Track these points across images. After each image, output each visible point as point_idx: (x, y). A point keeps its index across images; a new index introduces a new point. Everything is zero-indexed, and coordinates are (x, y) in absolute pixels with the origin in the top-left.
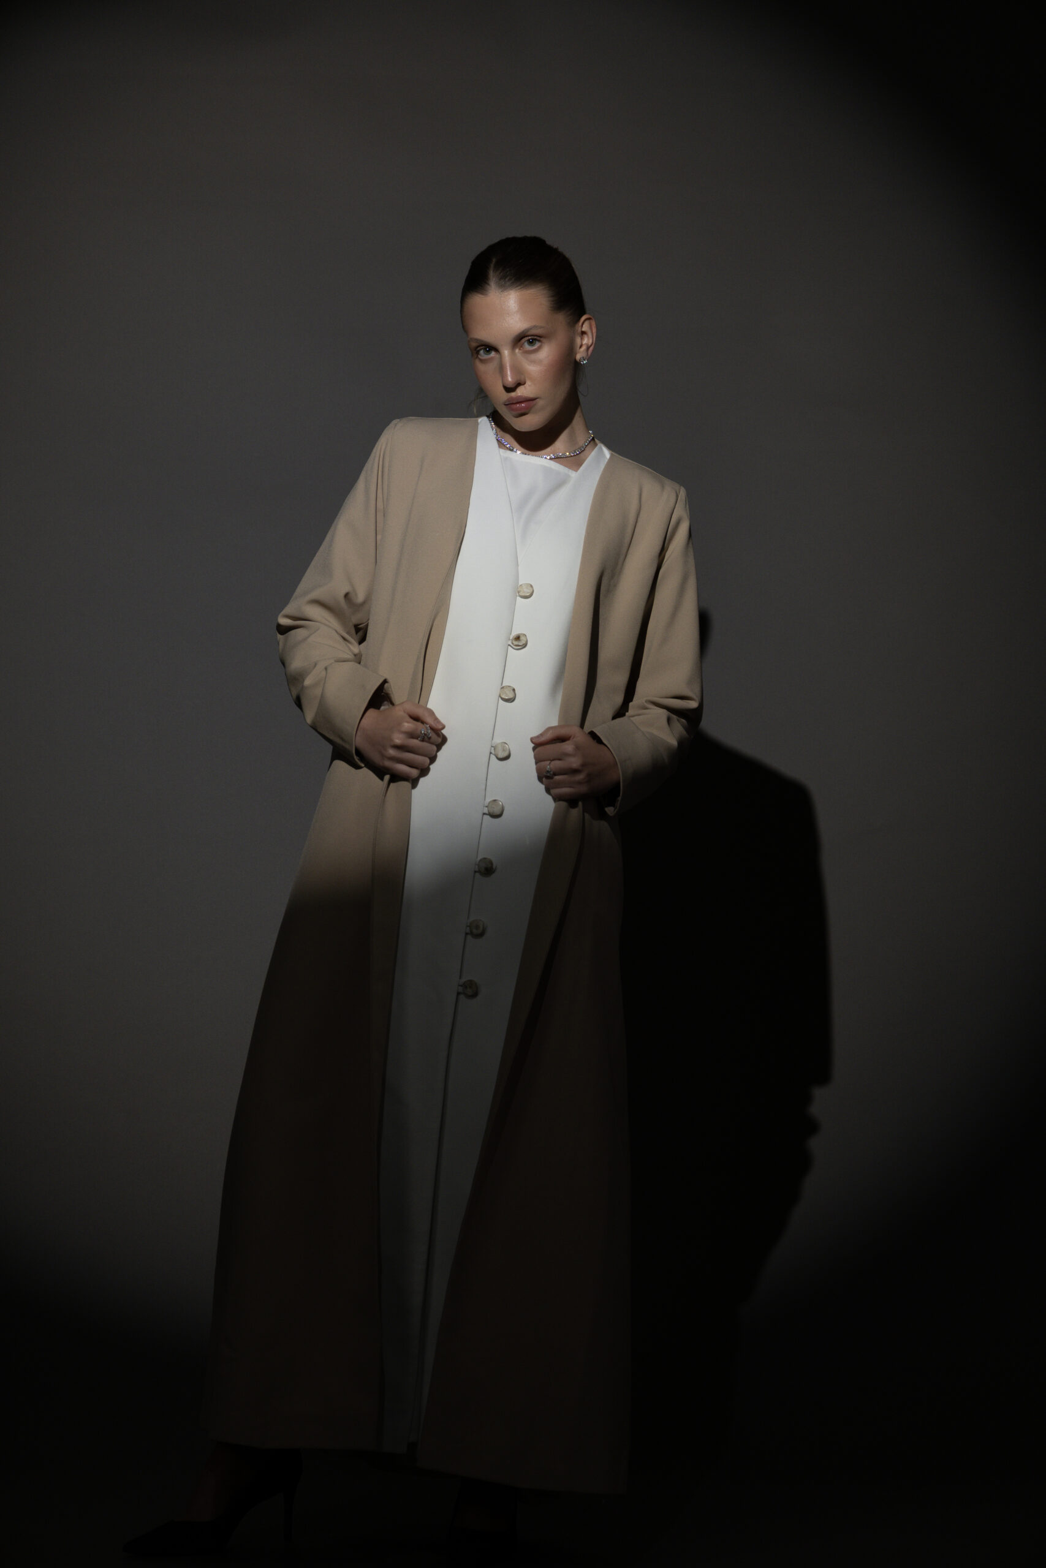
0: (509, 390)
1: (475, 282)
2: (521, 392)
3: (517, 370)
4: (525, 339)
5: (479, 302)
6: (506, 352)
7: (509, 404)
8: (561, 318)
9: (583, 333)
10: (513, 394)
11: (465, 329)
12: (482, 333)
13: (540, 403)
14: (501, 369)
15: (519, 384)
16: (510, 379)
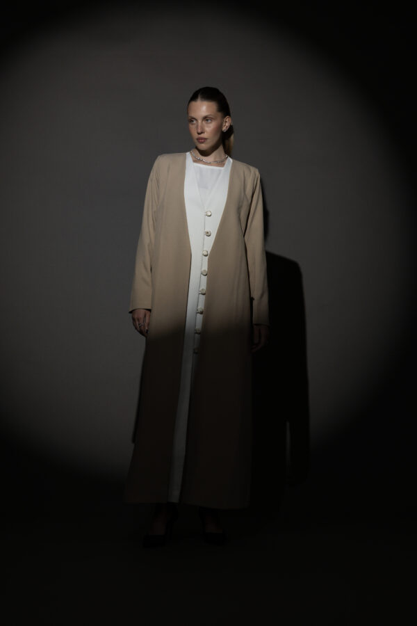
0: (199, 134)
1: (194, 98)
2: (202, 136)
3: (202, 128)
4: (206, 119)
5: (194, 104)
6: (200, 121)
7: (198, 139)
8: (220, 114)
9: (226, 122)
10: (200, 136)
11: (188, 113)
12: (193, 114)
13: (208, 141)
14: (197, 127)
15: (202, 133)
16: (199, 131)
